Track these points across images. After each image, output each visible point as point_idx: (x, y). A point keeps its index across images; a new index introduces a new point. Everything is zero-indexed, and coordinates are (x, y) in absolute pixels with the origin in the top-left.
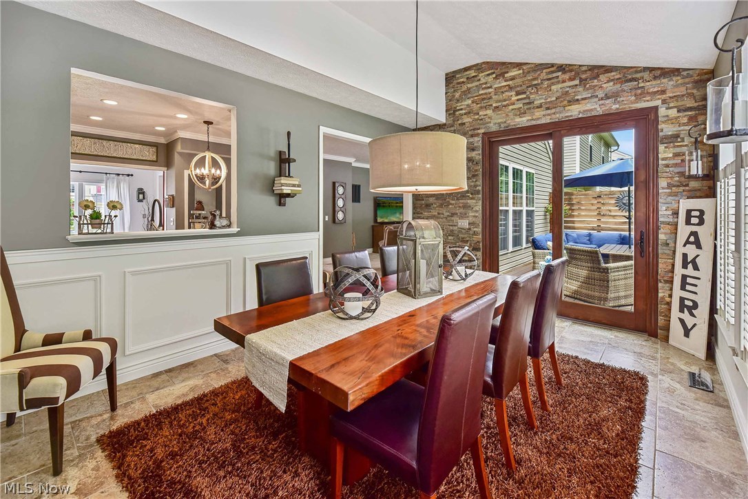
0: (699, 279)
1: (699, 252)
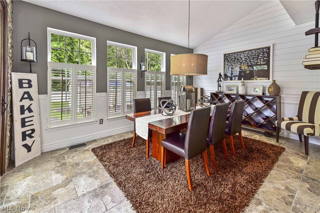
0: (33, 116)
1: (31, 102)
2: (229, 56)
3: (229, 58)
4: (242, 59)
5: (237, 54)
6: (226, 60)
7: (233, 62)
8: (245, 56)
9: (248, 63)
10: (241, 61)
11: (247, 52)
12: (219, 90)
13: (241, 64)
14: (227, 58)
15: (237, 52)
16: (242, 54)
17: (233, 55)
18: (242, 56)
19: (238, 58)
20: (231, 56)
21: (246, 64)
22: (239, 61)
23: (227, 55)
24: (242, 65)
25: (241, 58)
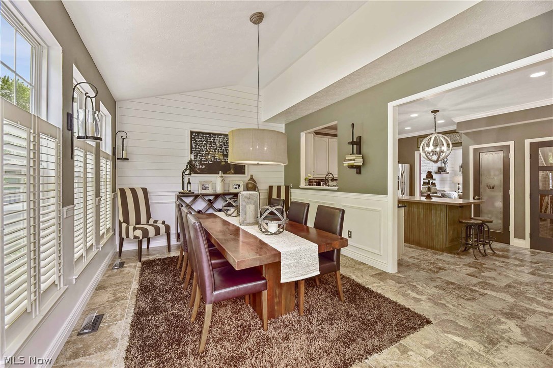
2: (198, 136)
3: (198, 139)
4: (216, 144)
5: (210, 135)
6: (193, 142)
7: (203, 146)
8: (219, 142)
9: (223, 152)
10: (215, 148)
11: (223, 137)
12: (189, 190)
13: (215, 151)
14: (194, 138)
15: (210, 134)
16: (216, 137)
17: (203, 136)
18: (216, 141)
19: (211, 142)
20: (201, 136)
21: (221, 152)
22: (212, 146)
23: (194, 134)
24: (217, 153)
25: (215, 142)
